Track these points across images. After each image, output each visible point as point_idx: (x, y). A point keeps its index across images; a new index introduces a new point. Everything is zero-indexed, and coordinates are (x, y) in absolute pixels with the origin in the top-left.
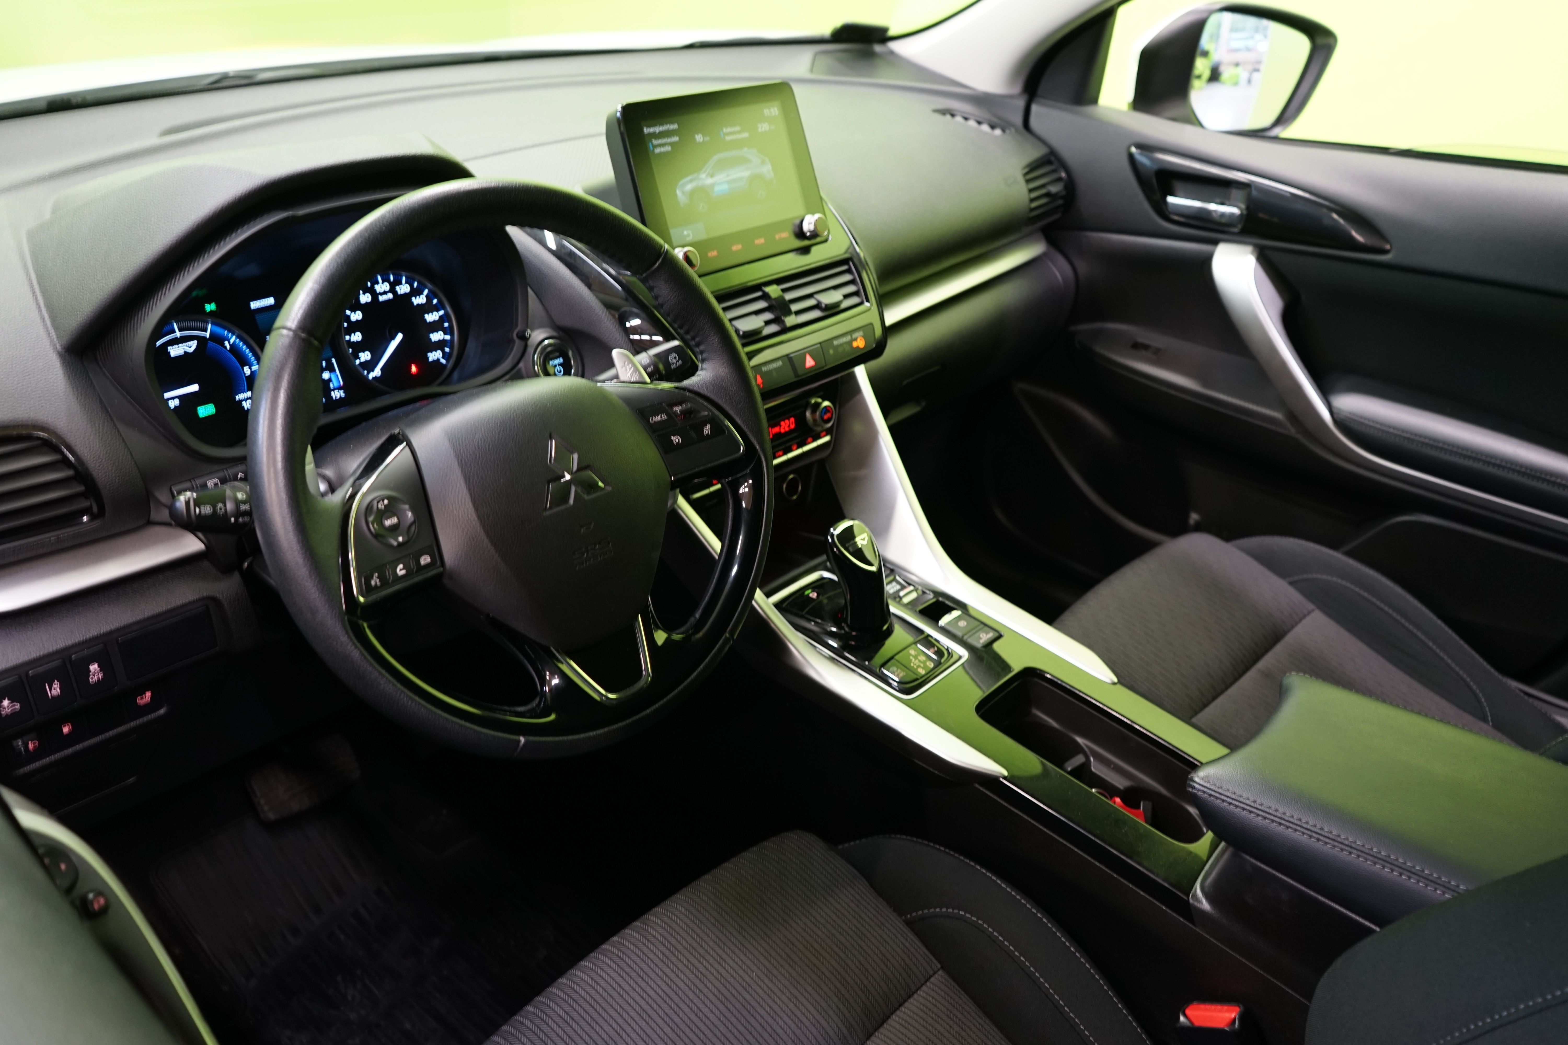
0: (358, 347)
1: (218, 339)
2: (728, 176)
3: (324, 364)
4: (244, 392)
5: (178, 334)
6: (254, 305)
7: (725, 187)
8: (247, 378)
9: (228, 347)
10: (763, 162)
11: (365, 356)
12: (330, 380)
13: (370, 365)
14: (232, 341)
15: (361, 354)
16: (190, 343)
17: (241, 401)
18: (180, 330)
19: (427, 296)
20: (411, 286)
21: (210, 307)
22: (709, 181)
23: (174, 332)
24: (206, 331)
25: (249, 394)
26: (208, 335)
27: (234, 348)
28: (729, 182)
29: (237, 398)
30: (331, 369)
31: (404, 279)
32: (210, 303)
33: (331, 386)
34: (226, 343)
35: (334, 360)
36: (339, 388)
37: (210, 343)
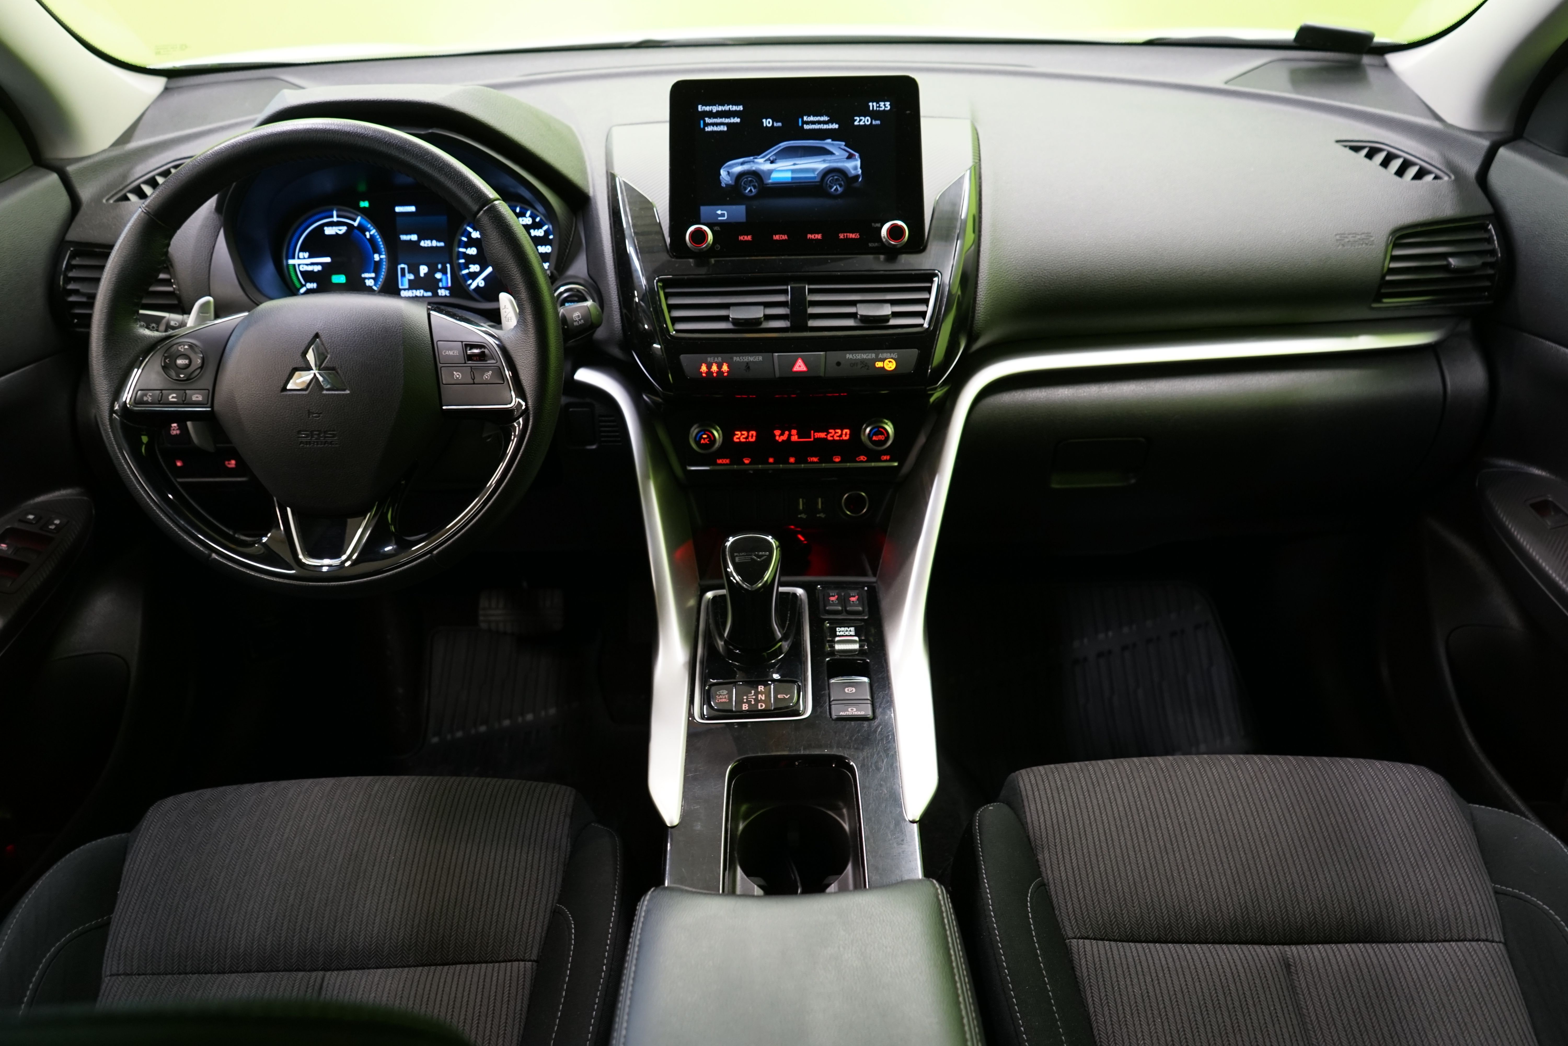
0: (470, 260)
1: (362, 229)
2: (795, 164)
3: (440, 266)
4: (369, 272)
5: (335, 219)
6: (398, 209)
7: (789, 175)
8: (376, 262)
9: (368, 236)
10: (850, 157)
11: (475, 268)
12: (441, 280)
13: (474, 276)
14: (372, 233)
15: (471, 266)
16: (341, 228)
17: (366, 278)
18: (338, 216)
19: (545, 231)
20: (534, 220)
21: (364, 204)
22: (768, 166)
23: (332, 216)
24: (354, 220)
25: (373, 275)
26: (356, 224)
27: (372, 239)
28: (793, 171)
29: (363, 275)
30: (444, 272)
31: (528, 213)
32: (364, 200)
33: (440, 285)
34: (367, 234)
35: (448, 266)
36: (446, 288)
37: (356, 231)
